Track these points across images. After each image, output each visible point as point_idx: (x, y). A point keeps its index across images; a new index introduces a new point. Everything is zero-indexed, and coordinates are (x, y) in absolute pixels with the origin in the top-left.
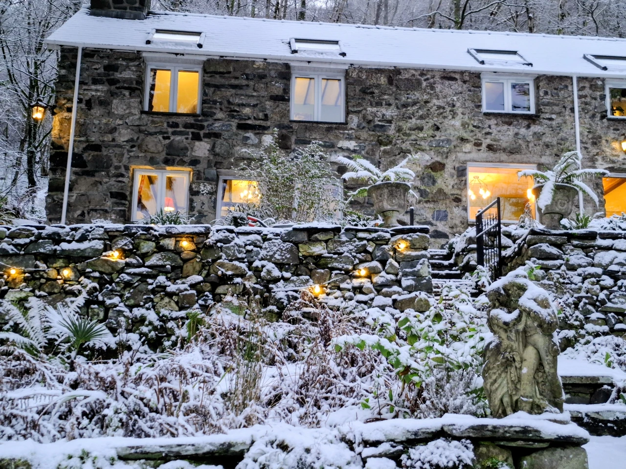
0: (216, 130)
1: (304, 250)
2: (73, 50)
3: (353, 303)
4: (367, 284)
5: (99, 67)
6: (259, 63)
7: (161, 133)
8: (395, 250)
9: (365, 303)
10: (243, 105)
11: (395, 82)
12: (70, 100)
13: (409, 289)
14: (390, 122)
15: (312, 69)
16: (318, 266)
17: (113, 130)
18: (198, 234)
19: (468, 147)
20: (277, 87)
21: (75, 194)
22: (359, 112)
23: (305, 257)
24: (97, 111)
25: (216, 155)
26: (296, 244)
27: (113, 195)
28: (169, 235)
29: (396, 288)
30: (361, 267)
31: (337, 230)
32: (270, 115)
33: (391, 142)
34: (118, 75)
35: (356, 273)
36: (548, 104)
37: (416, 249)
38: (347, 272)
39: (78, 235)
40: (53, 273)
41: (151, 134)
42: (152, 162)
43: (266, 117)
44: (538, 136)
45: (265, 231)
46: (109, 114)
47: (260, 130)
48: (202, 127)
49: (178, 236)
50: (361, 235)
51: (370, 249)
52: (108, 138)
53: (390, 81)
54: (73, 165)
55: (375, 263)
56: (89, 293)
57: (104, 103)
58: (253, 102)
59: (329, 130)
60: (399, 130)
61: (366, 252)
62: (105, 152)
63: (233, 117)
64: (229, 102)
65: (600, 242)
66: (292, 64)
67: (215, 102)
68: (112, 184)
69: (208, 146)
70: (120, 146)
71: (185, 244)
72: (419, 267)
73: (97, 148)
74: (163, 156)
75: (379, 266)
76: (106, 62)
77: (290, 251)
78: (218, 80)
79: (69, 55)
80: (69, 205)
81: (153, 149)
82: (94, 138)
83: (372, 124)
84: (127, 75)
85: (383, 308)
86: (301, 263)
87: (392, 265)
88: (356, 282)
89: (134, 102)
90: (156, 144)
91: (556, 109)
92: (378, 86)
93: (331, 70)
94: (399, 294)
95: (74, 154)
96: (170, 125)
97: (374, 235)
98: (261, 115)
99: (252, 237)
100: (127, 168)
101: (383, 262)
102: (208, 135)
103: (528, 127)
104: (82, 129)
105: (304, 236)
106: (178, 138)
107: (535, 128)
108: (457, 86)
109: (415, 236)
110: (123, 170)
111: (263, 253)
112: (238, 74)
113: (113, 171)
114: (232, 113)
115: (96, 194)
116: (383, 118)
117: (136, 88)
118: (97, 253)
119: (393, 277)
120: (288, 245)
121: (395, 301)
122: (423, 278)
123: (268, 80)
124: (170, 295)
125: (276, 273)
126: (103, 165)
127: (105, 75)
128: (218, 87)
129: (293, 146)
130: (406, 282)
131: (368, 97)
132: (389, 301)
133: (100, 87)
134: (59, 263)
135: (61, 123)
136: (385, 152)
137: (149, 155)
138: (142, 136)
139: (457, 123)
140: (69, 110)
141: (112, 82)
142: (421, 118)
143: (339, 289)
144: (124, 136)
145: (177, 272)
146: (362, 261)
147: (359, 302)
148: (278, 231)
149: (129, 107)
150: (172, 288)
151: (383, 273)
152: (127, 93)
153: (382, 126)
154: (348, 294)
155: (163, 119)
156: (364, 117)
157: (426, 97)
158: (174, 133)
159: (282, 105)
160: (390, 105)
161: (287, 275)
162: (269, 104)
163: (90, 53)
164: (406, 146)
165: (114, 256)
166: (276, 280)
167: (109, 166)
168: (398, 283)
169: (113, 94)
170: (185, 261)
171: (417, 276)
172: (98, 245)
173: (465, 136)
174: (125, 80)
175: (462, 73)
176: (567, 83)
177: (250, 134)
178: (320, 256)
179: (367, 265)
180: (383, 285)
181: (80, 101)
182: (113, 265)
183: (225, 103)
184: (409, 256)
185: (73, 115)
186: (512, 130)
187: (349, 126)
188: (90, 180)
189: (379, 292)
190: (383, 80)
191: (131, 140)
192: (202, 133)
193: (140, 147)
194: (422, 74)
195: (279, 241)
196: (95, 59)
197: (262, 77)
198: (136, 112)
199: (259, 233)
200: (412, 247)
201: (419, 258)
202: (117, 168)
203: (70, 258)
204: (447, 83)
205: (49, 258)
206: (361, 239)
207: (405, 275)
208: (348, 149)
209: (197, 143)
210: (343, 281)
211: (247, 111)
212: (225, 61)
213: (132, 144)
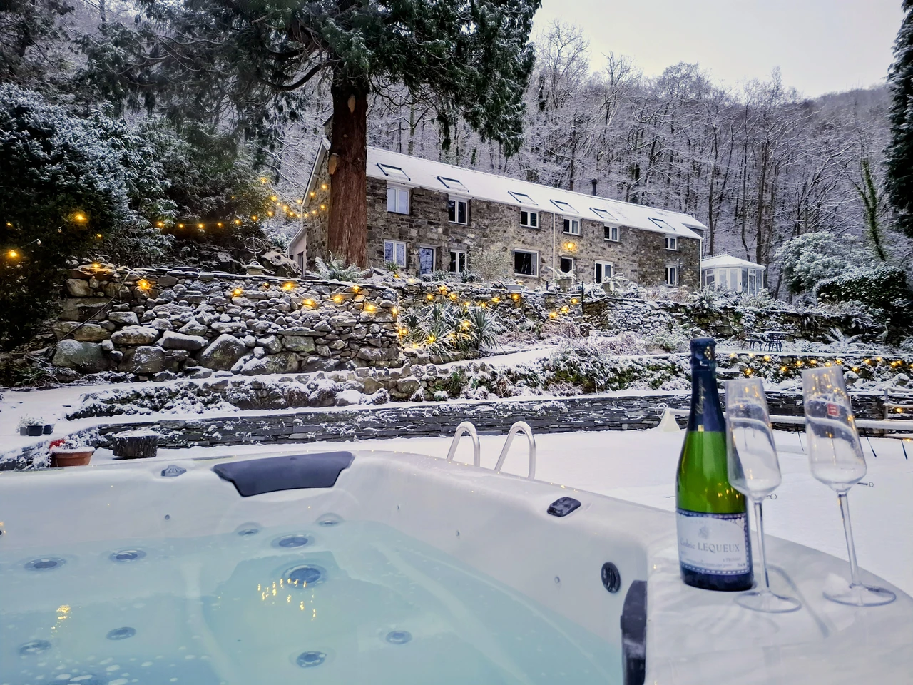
0: (419, 224)
1: (548, 301)
4: (566, 313)
7: (397, 223)
8: (572, 302)
10: (430, 212)
13: (577, 315)
14: (487, 227)
16: (552, 306)
17: (376, 220)
19: (516, 241)
20: (444, 205)
22: (476, 221)
23: (549, 303)
24: (369, 209)
25: (420, 236)
26: (546, 299)
27: (378, 252)
30: (564, 307)
33: (487, 236)
34: (377, 191)
35: (563, 309)
36: (544, 225)
41: (392, 223)
42: (392, 237)
43: (439, 220)
44: (540, 238)
46: (375, 211)
47: (437, 225)
48: (413, 222)
50: (563, 296)
51: (566, 301)
52: (374, 223)
53: (488, 207)
57: (372, 206)
58: (434, 211)
60: (491, 231)
62: (373, 230)
63: (426, 218)
64: (424, 210)
65: (624, 302)
66: (450, 194)
67: (418, 210)
68: (377, 247)
69: (416, 232)
70: (379, 228)
71: (515, 297)
72: (579, 308)
73: (370, 228)
74: (398, 234)
76: (371, 184)
77: (544, 301)
78: (419, 199)
81: (393, 231)
82: (369, 223)
84: (380, 191)
85: (570, 321)
86: (548, 305)
88: (563, 312)
89: (385, 206)
90: (394, 229)
91: (547, 227)
92: (483, 209)
96: (399, 219)
97: (567, 297)
98: (437, 219)
101: (569, 306)
102: (416, 226)
103: (537, 234)
105: (547, 296)
106: (404, 226)
107: (539, 235)
108: (512, 212)
110: (381, 240)
111: (537, 301)
112: (427, 197)
113: (377, 241)
114: (426, 216)
116: (485, 225)
119: (572, 311)
123: (440, 201)
124: (513, 314)
125: (541, 308)
127: (371, 191)
128: (418, 202)
130: (576, 313)
131: (479, 214)
132: (572, 319)
136: (485, 241)
137: (392, 234)
138: (389, 224)
139: (512, 230)
141: (375, 195)
142: (499, 226)
143: (559, 314)
144: (381, 223)
145: (514, 307)
146: (564, 305)
148: (540, 294)
149: (381, 208)
150: (513, 312)
151: (570, 310)
152: (380, 201)
153: (484, 228)
154: (561, 316)
155: (397, 216)
157: (501, 216)
158: (402, 224)
159: (446, 214)
160: (487, 218)
161: (544, 309)
162: (441, 213)
164: (493, 238)
165: (495, 300)
166: (541, 311)
169: (375, 201)
170: (516, 303)
171: (579, 311)
173: (515, 236)
174: (379, 194)
175: (514, 206)
176: (551, 215)
177: (433, 228)
178: (552, 303)
180: (570, 313)
184: (576, 304)
186: (532, 235)
190: (485, 206)
191: (384, 226)
192: (413, 224)
193: (388, 229)
194: (500, 205)
195: (541, 297)
197: (438, 199)
198: (385, 211)
202: (379, 239)
204: (509, 210)
208: (471, 238)
209: (412, 230)
210: (560, 311)
211: (432, 215)
212: (422, 189)
213: (385, 227)
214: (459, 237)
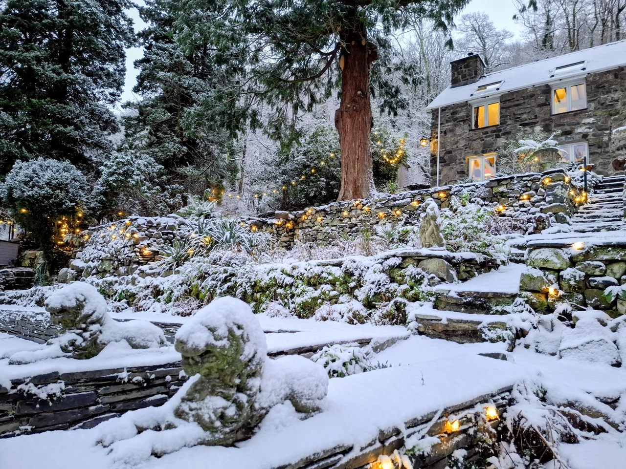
0: (508, 130)
1: (495, 190)
2: (437, 110)
3: (519, 212)
4: (527, 202)
5: (448, 114)
6: (531, 89)
7: (479, 138)
8: (543, 184)
9: (525, 212)
10: (522, 114)
11: (619, 76)
12: (437, 133)
13: (550, 202)
14: (617, 101)
15: (564, 83)
16: (502, 197)
17: (457, 142)
18: (447, 190)
20: (542, 99)
21: (442, 175)
22: (595, 100)
23: (496, 193)
24: (449, 135)
26: (492, 188)
27: (458, 173)
28: (435, 192)
29: (542, 203)
30: (524, 194)
31: (512, 178)
32: (538, 115)
33: (618, 113)
34: (457, 116)
35: (521, 198)
37: (555, 181)
38: (517, 198)
39: (402, 197)
40: (394, 213)
41: (475, 140)
42: (476, 153)
43: (536, 117)
45: (477, 184)
46: (455, 135)
47: (533, 124)
48: (500, 131)
49: (439, 192)
50: (524, 179)
51: (529, 185)
52: (455, 146)
53: (616, 76)
54: (440, 163)
55: (532, 192)
56: (406, 219)
57: (452, 131)
58: (528, 111)
59: (575, 115)
61: (527, 186)
62: (453, 153)
63: (517, 121)
64: (514, 114)
66: (550, 84)
67: (506, 116)
68: (458, 168)
69: (504, 140)
70: (460, 149)
71: (442, 195)
72: (556, 190)
73: (450, 152)
74: (481, 149)
75: (534, 192)
76: (452, 111)
77: (488, 192)
78: (508, 104)
79: (436, 113)
80: (440, 180)
81: (476, 147)
82: (448, 148)
83: (605, 105)
84: (462, 114)
85: (535, 213)
86: (494, 196)
87: (541, 191)
88: (521, 202)
89: (466, 127)
90: (477, 145)
92: (607, 81)
93: (575, 80)
94: (544, 205)
95: (440, 158)
96: (484, 134)
97: (532, 177)
98: (533, 117)
99: (471, 188)
100: (464, 159)
101: (536, 190)
102: (504, 134)
104: (443, 145)
105: (495, 184)
106: (488, 139)
109: (554, 175)
110: (462, 160)
111: (476, 194)
112: (518, 98)
113: (458, 162)
114: (516, 119)
115: (451, 174)
116: (613, 100)
117: (467, 119)
118: (408, 203)
119: (541, 197)
120: (488, 189)
121: (541, 209)
122: (558, 195)
123: (536, 96)
125: (482, 202)
126: (453, 160)
127: (452, 117)
128: (508, 108)
129: (553, 129)
130: (548, 199)
131: (601, 90)
132: (538, 209)
133: (449, 124)
134: (396, 209)
135: (434, 145)
136: (615, 120)
137: (474, 150)
138: (470, 142)
140: (437, 138)
141: (455, 120)
143: (513, 206)
144: (462, 144)
146: (524, 192)
147: (522, 212)
148: (483, 183)
149: (463, 130)
151: (536, 196)
152: (462, 123)
153: (612, 105)
154: (516, 208)
155: (480, 131)
156: (599, 102)
158: (486, 137)
159: (545, 108)
160: (616, 91)
161: (486, 203)
162: (537, 110)
163: (444, 109)
165: (415, 204)
167: (456, 160)
168: (544, 200)
169: (455, 125)
170: (442, 202)
171: (555, 195)
172: (409, 200)
174: (461, 117)
177: (527, 128)
178: (502, 192)
179: (527, 193)
180: (535, 202)
181: (441, 132)
182: (414, 207)
183: (513, 115)
184: (551, 186)
185: (439, 139)
187: (589, 110)
188: (448, 167)
189: (533, 205)
190: (611, 77)
191: (465, 145)
192: (500, 133)
193: (469, 147)
195: (483, 188)
196: (447, 111)
197: (532, 96)
198: (467, 131)
199: (474, 185)
200: (553, 180)
201: (556, 186)
202: (460, 160)
203: (399, 207)
205: (391, 208)
206: (524, 181)
207: (548, 195)
208: (589, 123)
209: (498, 139)
210: (514, 202)
211: (525, 116)
212: (511, 93)
213: (466, 147)
214: (568, 128)
